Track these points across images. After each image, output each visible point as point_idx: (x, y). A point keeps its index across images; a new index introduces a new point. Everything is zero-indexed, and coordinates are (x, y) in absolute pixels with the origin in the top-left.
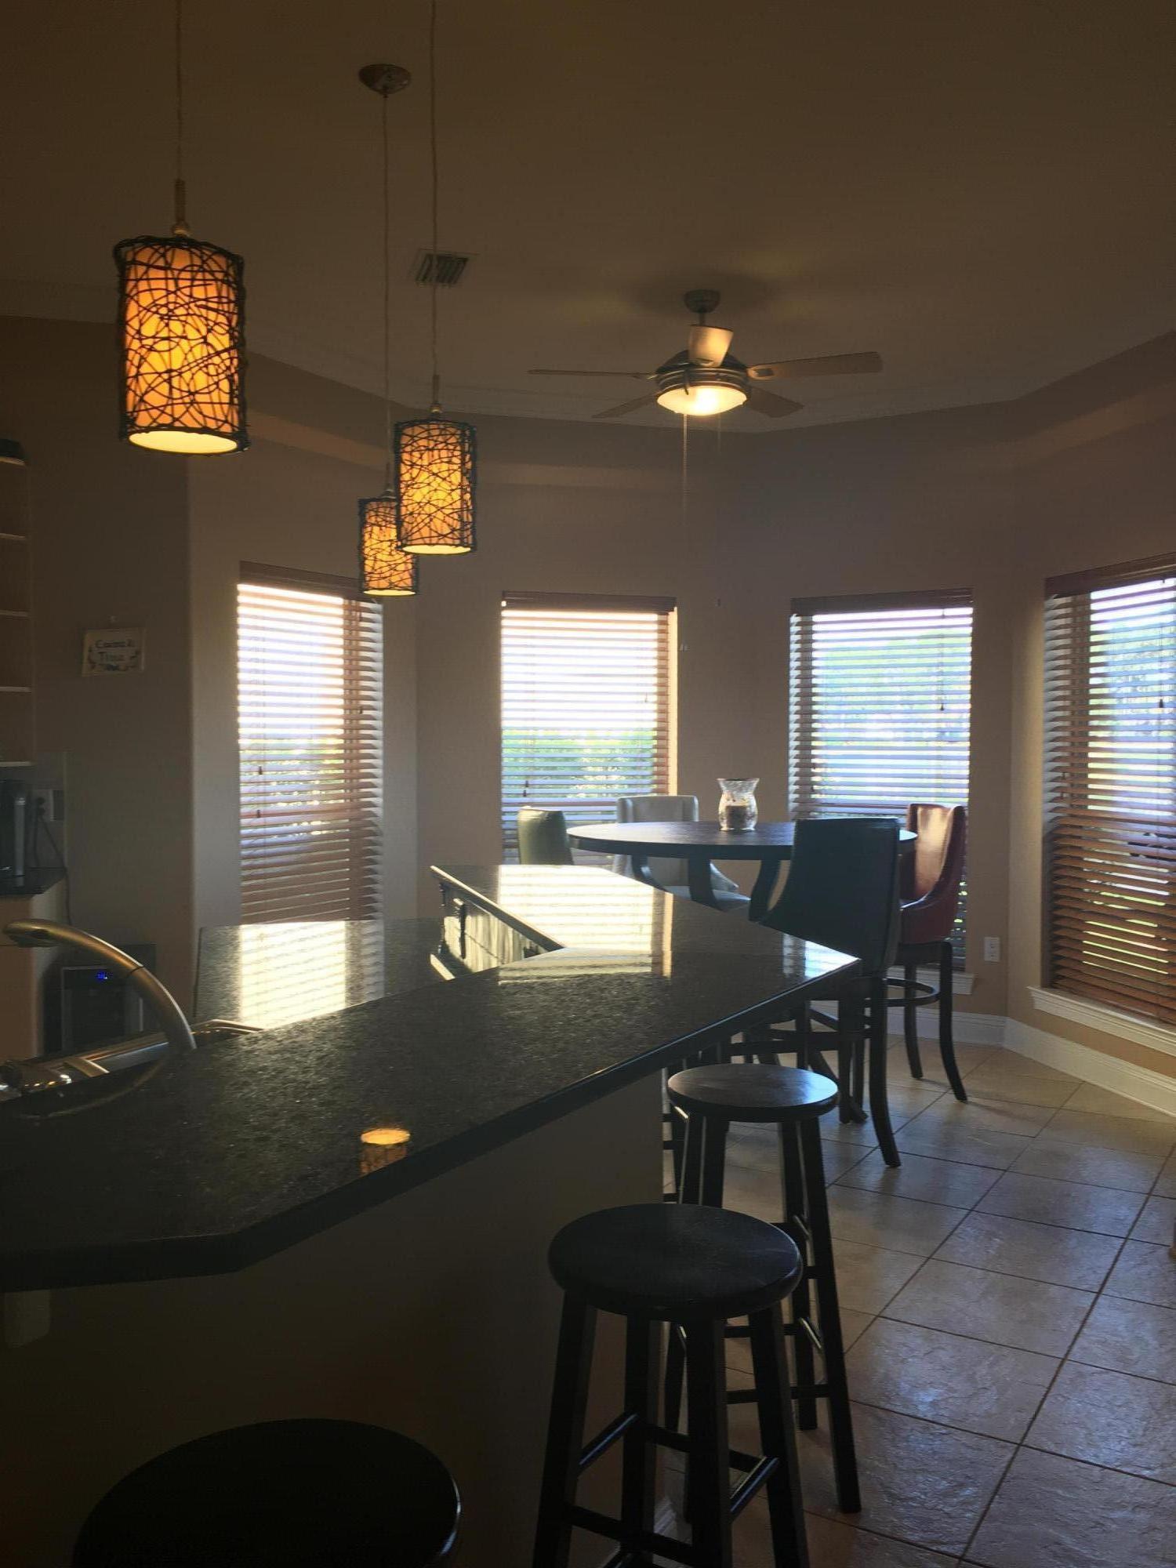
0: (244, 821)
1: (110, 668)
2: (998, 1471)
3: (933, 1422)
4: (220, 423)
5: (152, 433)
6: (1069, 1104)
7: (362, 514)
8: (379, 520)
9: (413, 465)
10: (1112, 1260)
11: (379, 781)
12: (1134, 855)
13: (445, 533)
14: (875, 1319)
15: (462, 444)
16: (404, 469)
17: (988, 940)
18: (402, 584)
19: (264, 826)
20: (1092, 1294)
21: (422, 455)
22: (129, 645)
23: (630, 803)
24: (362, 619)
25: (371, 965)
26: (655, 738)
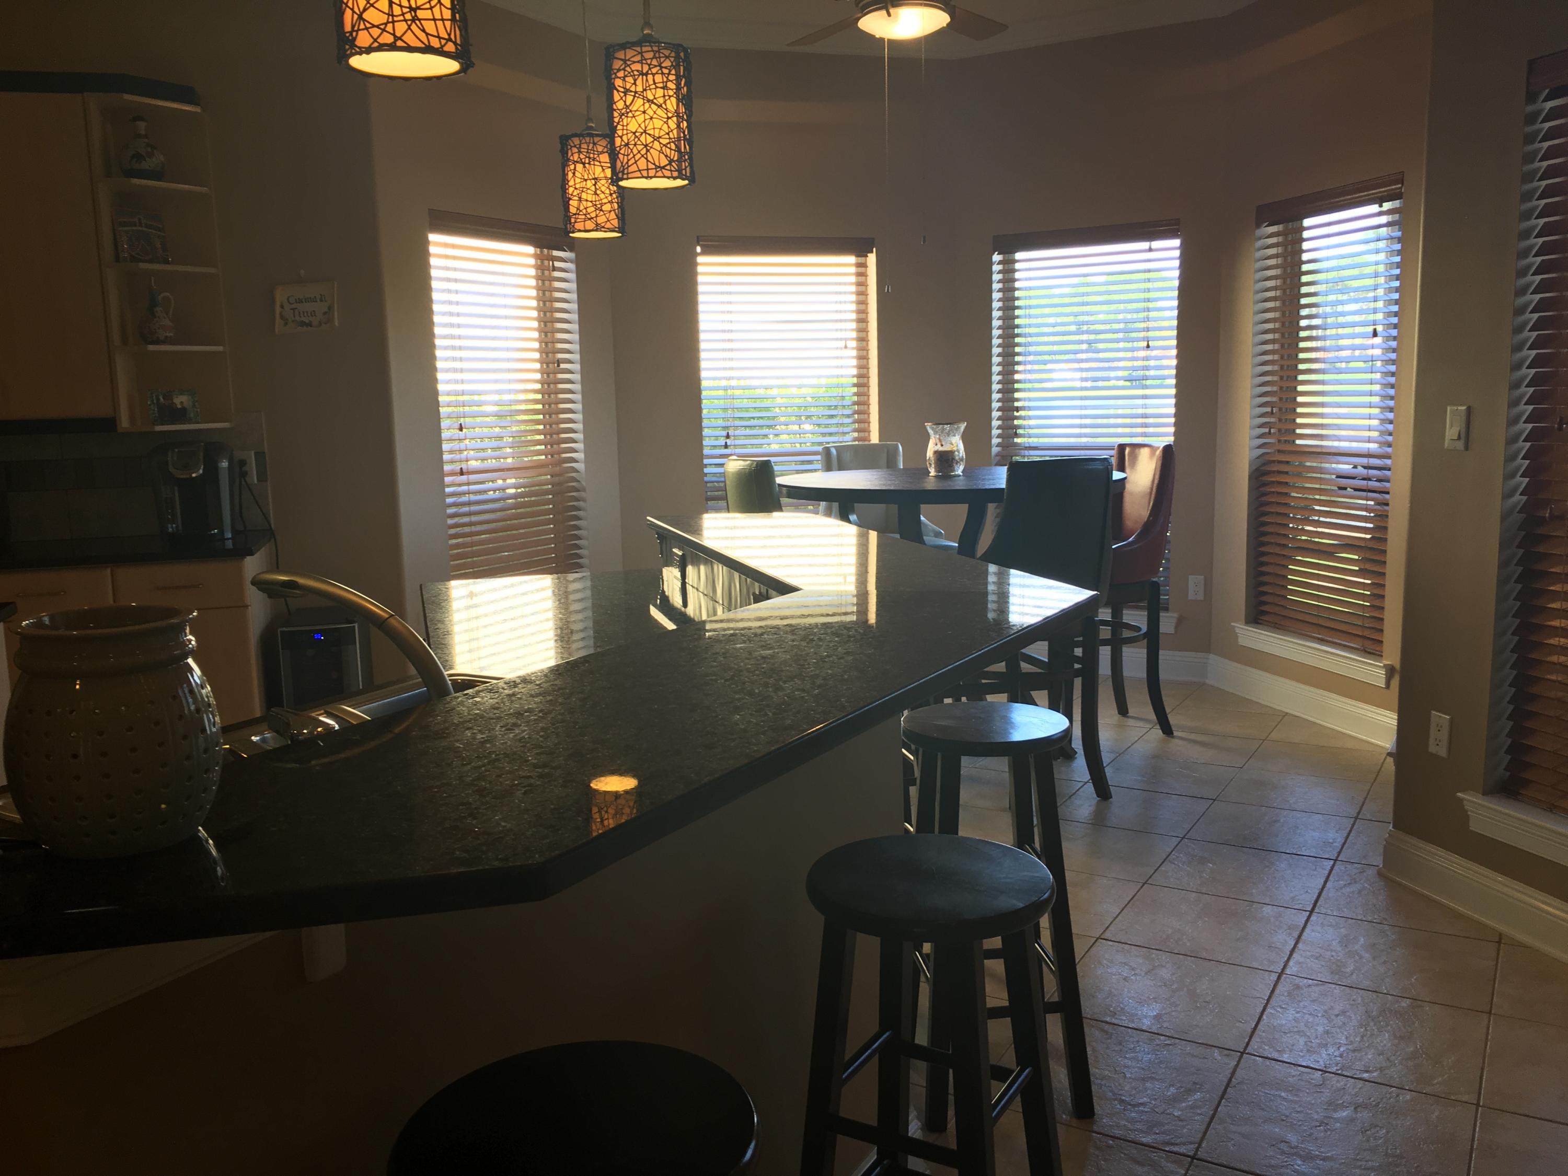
0: (448, 479)
1: (303, 324)
2: (1224, 1077)
3: (1158, 1034)
4: (443, 42)
5: (373, 55)
6: (1274, 736)
7: (564, 152)
8: (582, 156)
9: (626, 92)
10: (1322, 881)
11: (579, 436)
12: (1341, 488)
13: (662, 165)
14: (1096, 941)
15: (676, 67)
16: (616, 97)
17: (1192, 579)
18: (608, 225)
19: (468, 484)
20: (1304, 913)
21: (635, 80)
22: (321, 300)
23: (834, 451)
24: (554, 269)
25: (581, 621)
26: (855, 385)
